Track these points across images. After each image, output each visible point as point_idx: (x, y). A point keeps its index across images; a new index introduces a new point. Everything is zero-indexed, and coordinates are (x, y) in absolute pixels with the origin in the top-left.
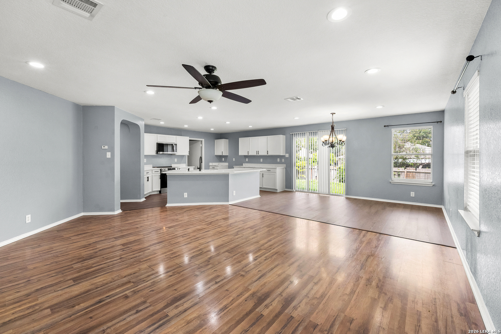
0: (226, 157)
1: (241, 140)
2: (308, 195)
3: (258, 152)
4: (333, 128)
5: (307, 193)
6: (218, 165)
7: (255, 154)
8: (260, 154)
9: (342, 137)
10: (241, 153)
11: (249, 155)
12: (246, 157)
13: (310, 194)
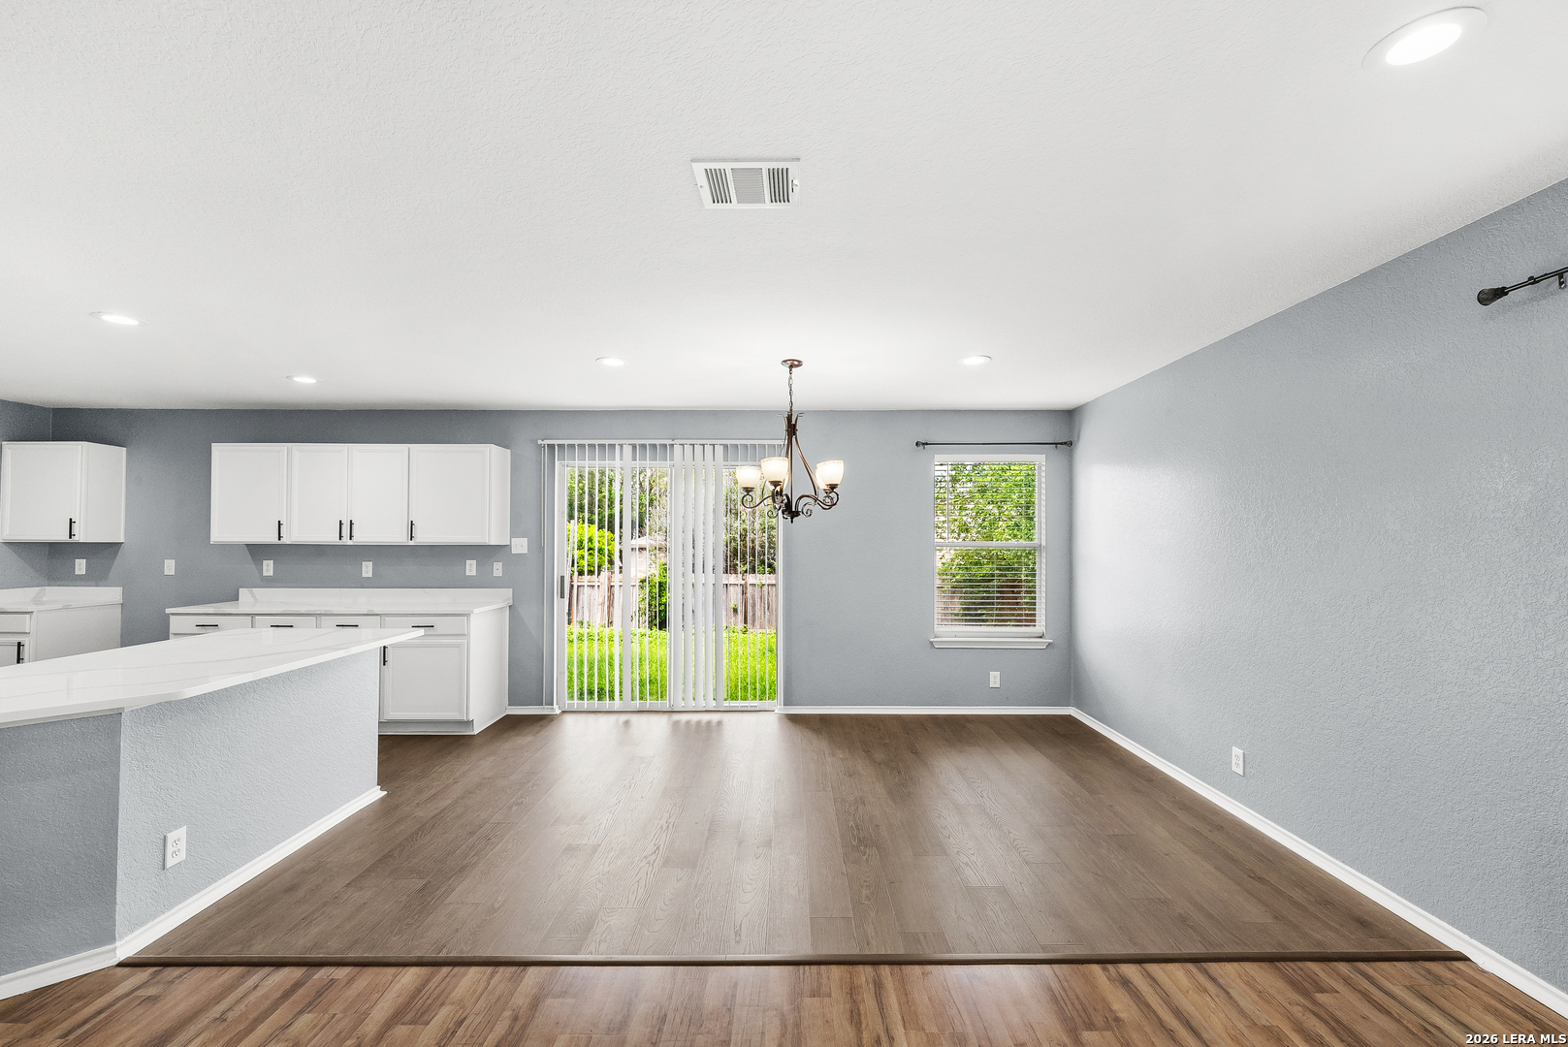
0: (102, 553)
1: (223, 455)
2: (627, 723)
3: (346, 527)
4: (792, 430)
5: (623, 718)
6: (36, 601)
7: (330, 537)
8: (362, 537)
9: (829, 471)
10: (223, 530)
11: (285, 540)
12: (258, 551)
13: (634, 718)
